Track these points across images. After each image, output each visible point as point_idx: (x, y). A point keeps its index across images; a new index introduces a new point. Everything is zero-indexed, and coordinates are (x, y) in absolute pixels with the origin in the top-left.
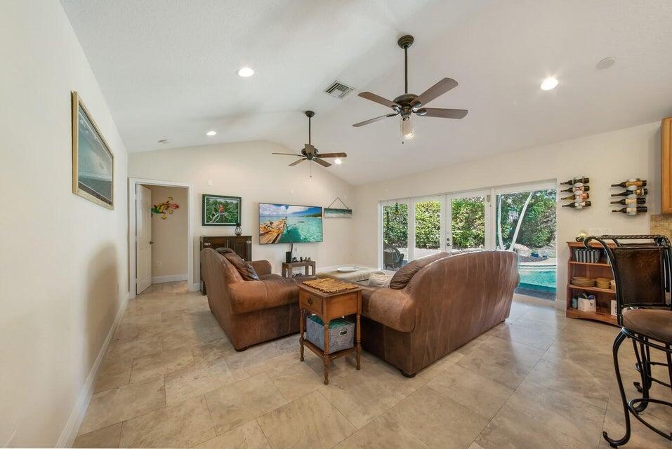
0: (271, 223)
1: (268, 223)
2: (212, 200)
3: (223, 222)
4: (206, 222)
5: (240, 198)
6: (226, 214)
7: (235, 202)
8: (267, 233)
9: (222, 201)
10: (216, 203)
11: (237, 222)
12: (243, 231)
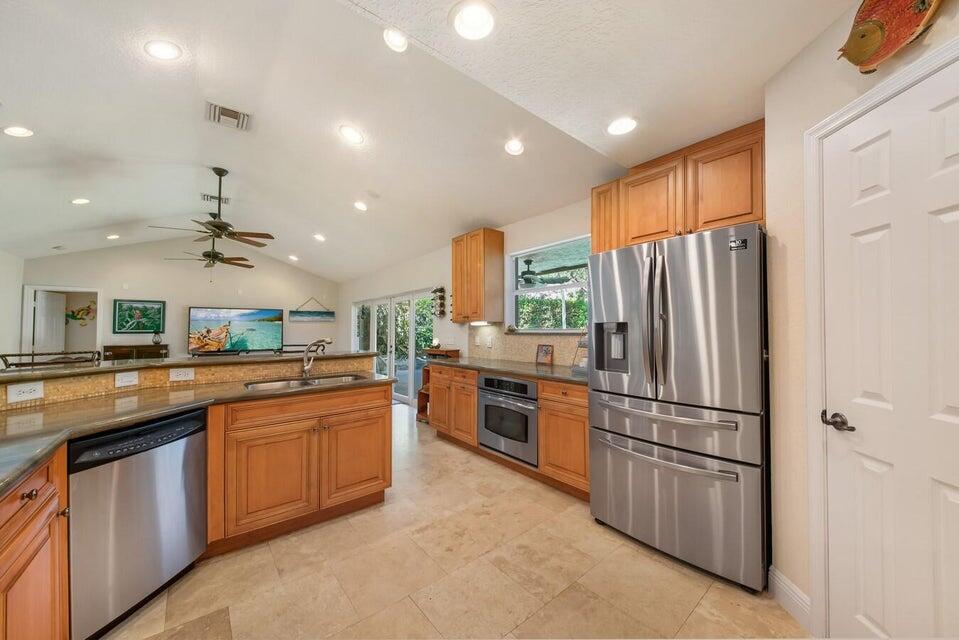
0: (208, 331)
2: (125, 306)
3: (140, 328)
4: (119, 326)
5: (164, 303)
6: (144, 320)
7: (156, 306)
9: (139, 306)
10: (131, 309)
11: (158, 330)
12: (164, 339)
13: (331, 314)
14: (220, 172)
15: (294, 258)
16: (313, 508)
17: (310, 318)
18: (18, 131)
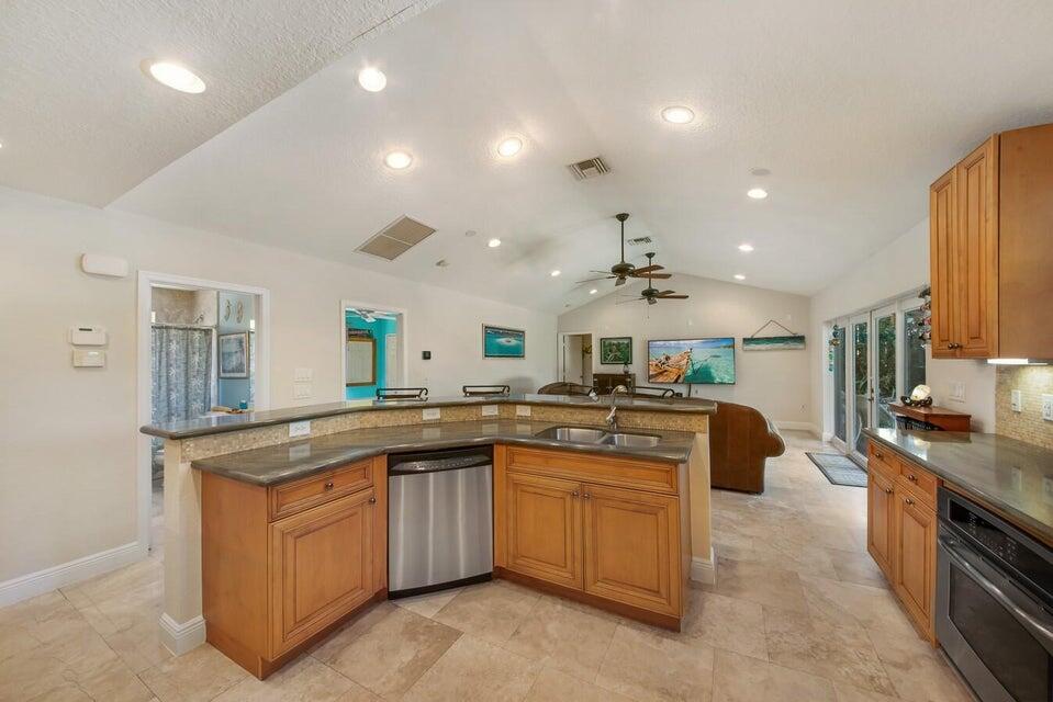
0: (667, 358)
1: (663, 358)
2: (607, 342)
3: (616, 360)
4: (604, 361)
5: (631, 338)
6: (618, 354)
7: (626, 342)
8: (661, 373)
9: (615, 342)
10: (610, 344)
11: (627, 361)
12: (632, 369)
13: (800, 339)
14: (622, 217)
15: (740, 277)
16: (575, 586)
17: (769, 346)
18: (494, 243)
